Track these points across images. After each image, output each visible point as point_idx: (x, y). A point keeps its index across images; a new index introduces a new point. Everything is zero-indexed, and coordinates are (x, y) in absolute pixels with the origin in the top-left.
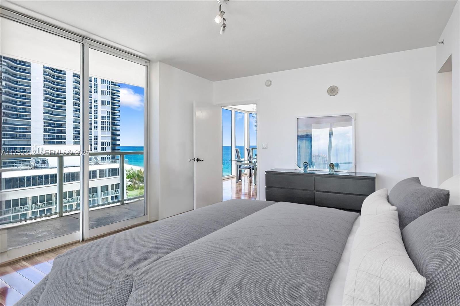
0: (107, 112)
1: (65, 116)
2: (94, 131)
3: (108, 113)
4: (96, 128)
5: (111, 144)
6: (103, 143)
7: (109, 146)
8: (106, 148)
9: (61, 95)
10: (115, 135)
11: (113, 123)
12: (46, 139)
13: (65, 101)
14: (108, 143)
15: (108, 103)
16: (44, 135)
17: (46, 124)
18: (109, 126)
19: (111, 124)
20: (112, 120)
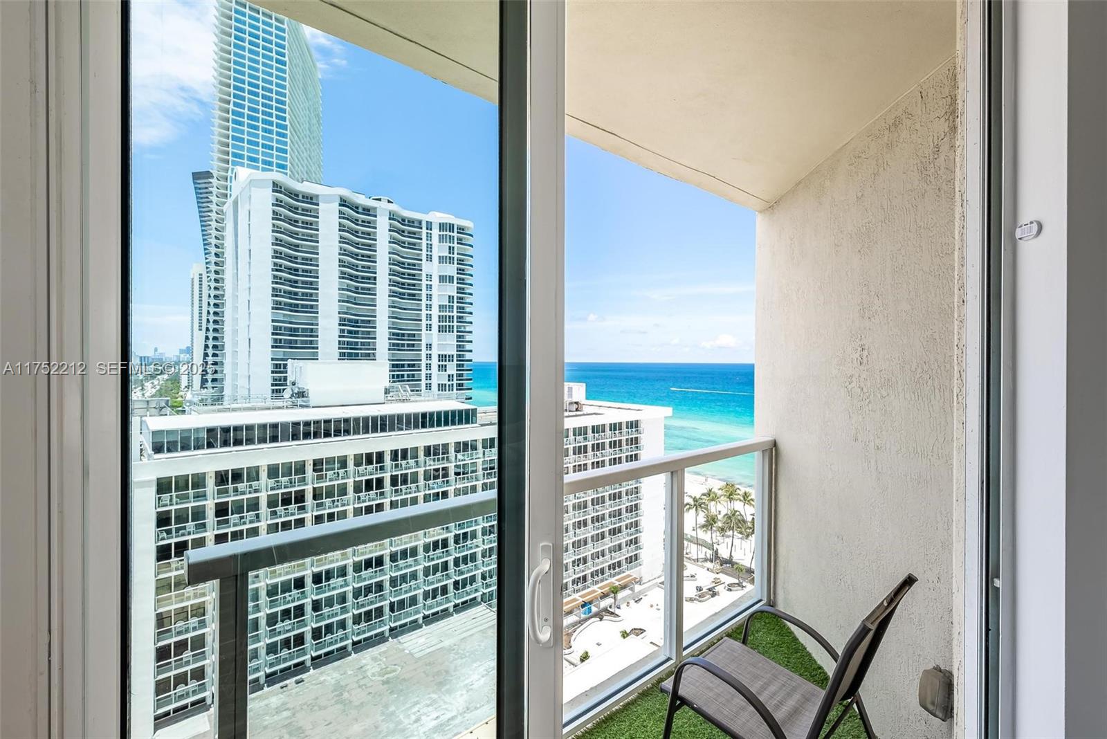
0: (449, 296)
1: (375, 306)
2: (426, 334)
3: (451, 298)
4: (429, 327)
5: (455, 359)
6: (442, 357)
7: (451, 363)
8: (446, 366)
9: (369, 268)
10: (463, 341)
11: (459, 317)
12: (343, 348)
13: (375, 278)
14: (449, 356)
15: (451, 279)
16: (339, 341)
17: (343, 322)
18: (451, 324)
19: (455, 319)
20: (457, 312)
